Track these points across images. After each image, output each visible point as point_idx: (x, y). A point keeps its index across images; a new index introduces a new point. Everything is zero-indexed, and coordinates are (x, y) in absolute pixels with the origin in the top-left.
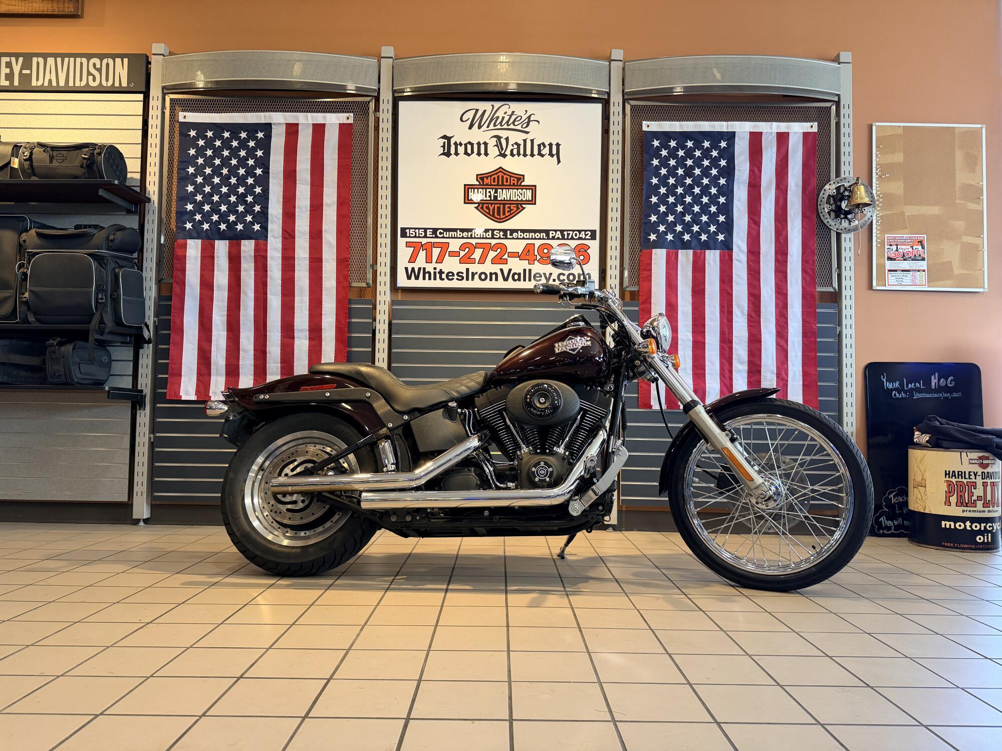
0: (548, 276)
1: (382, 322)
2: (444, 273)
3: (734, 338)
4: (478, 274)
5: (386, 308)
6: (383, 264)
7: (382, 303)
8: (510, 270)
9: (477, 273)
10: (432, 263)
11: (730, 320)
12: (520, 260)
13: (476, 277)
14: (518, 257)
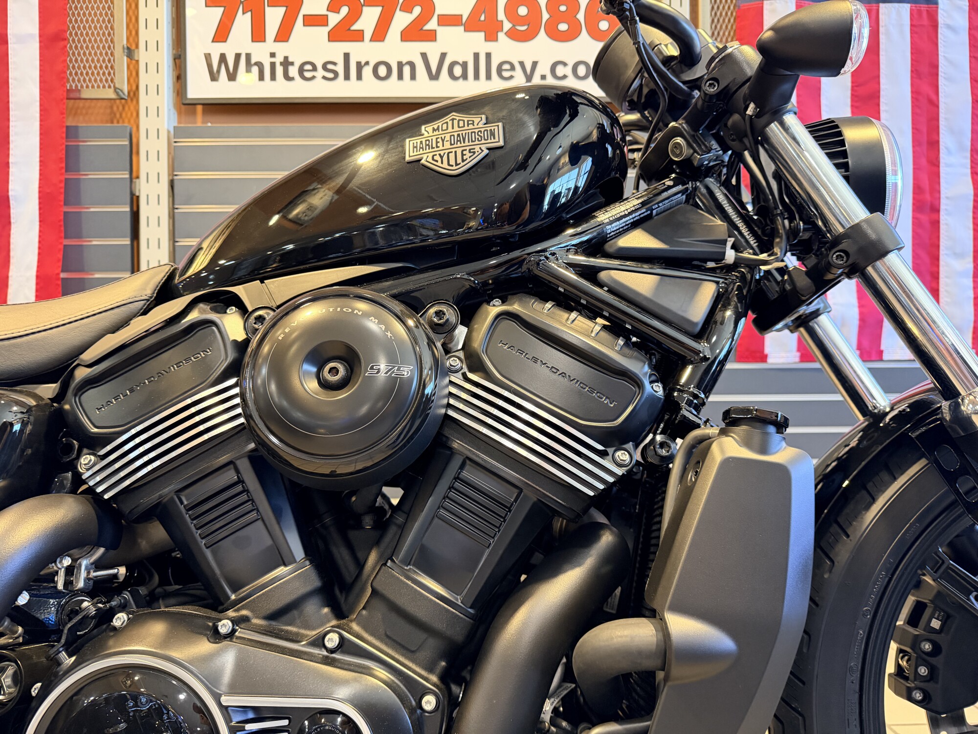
0: (528, 69)
1: (153, 178)
2: (292, 64)
3: (943, 201)
4: (372, 64)
5: (162, 146)
6: (152, 46)
7: (153, 134)
8: (443, 56)
9: (367, 63)
10: (264, 41)
11: (935, 163)
12: (465, 31)
13: (367, 71)
14: (462, 25)
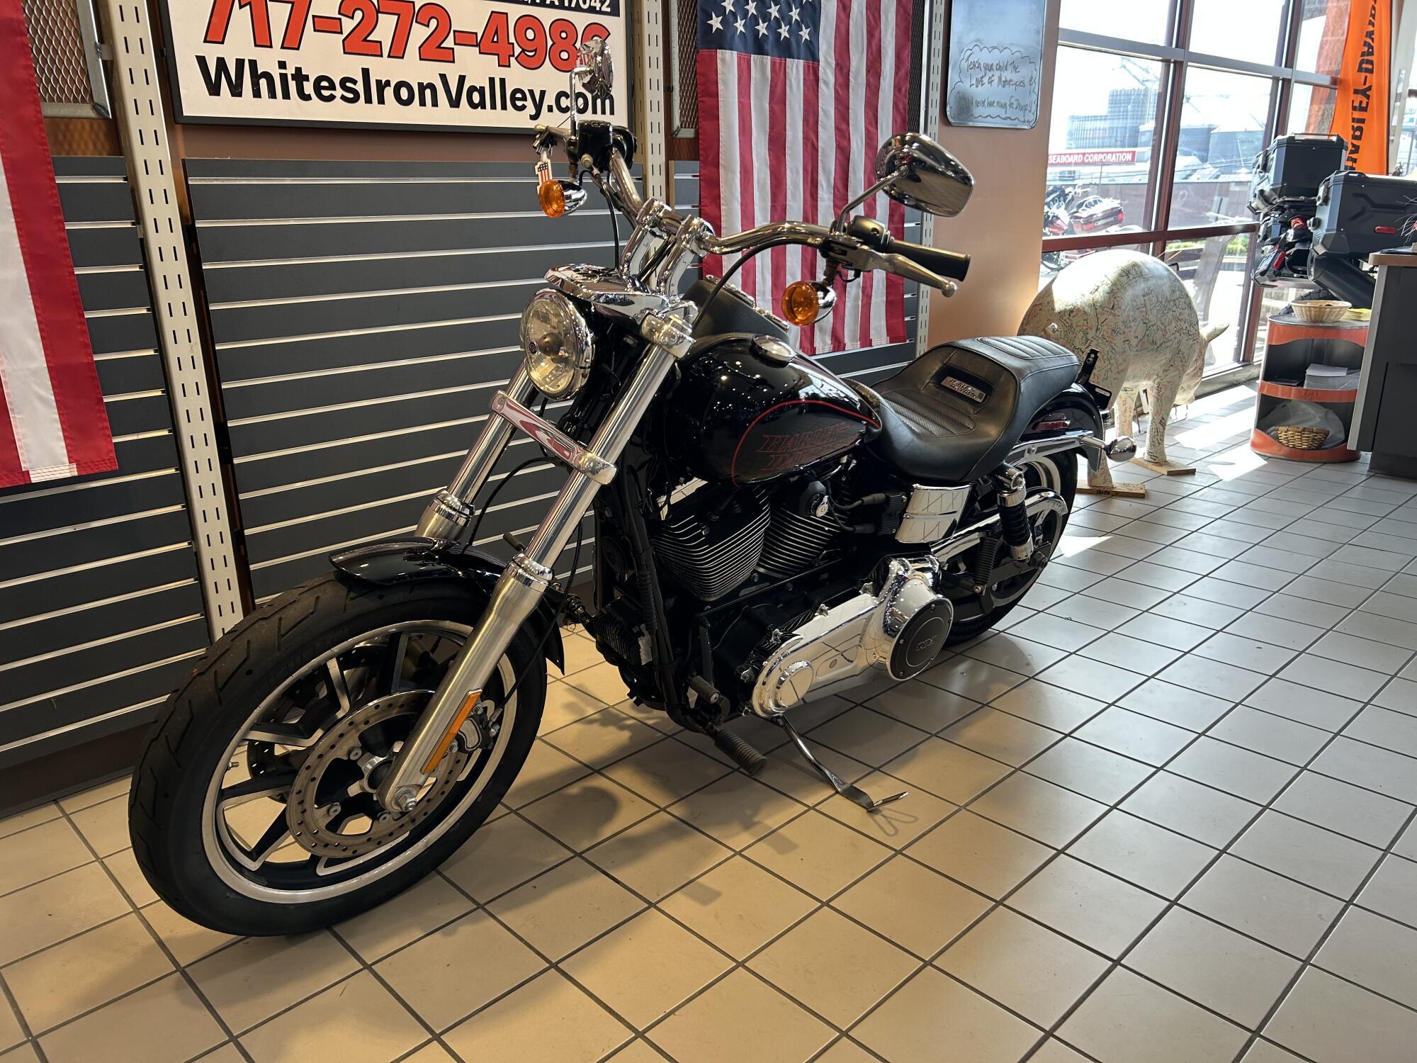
0: (537, 98)
1: (164, 226)
2: (307, 78)
5: (167, 183)
6: (134, 45)
7: (154, 167)
8: (462, 79)
9: (388, 83)
10: (271, 46)
12: (480, 53)
13: (389, 92)
14: (476, 46)
